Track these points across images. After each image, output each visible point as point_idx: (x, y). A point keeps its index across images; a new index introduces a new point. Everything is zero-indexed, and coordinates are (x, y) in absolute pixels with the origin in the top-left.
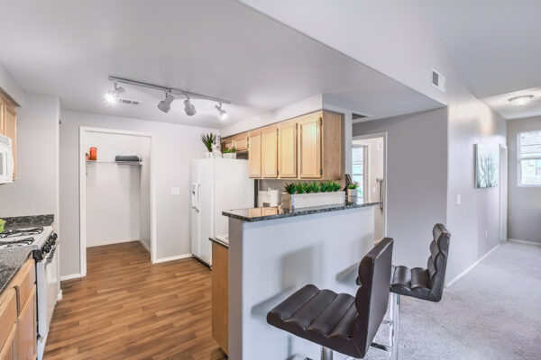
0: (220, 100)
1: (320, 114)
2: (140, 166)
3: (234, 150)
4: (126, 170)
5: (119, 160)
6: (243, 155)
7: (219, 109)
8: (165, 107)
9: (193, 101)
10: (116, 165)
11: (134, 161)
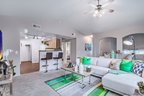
0: (42, 37)
1: (56, 39)
2: (30, 47)
3: (46, 44)
4: (27, 47)
5: (26, 45)
6: (48, 45)
7: (42, 38)
8: (34, 38)
9: (38, 37)
10: (25, 46)
11: (29, 46)
